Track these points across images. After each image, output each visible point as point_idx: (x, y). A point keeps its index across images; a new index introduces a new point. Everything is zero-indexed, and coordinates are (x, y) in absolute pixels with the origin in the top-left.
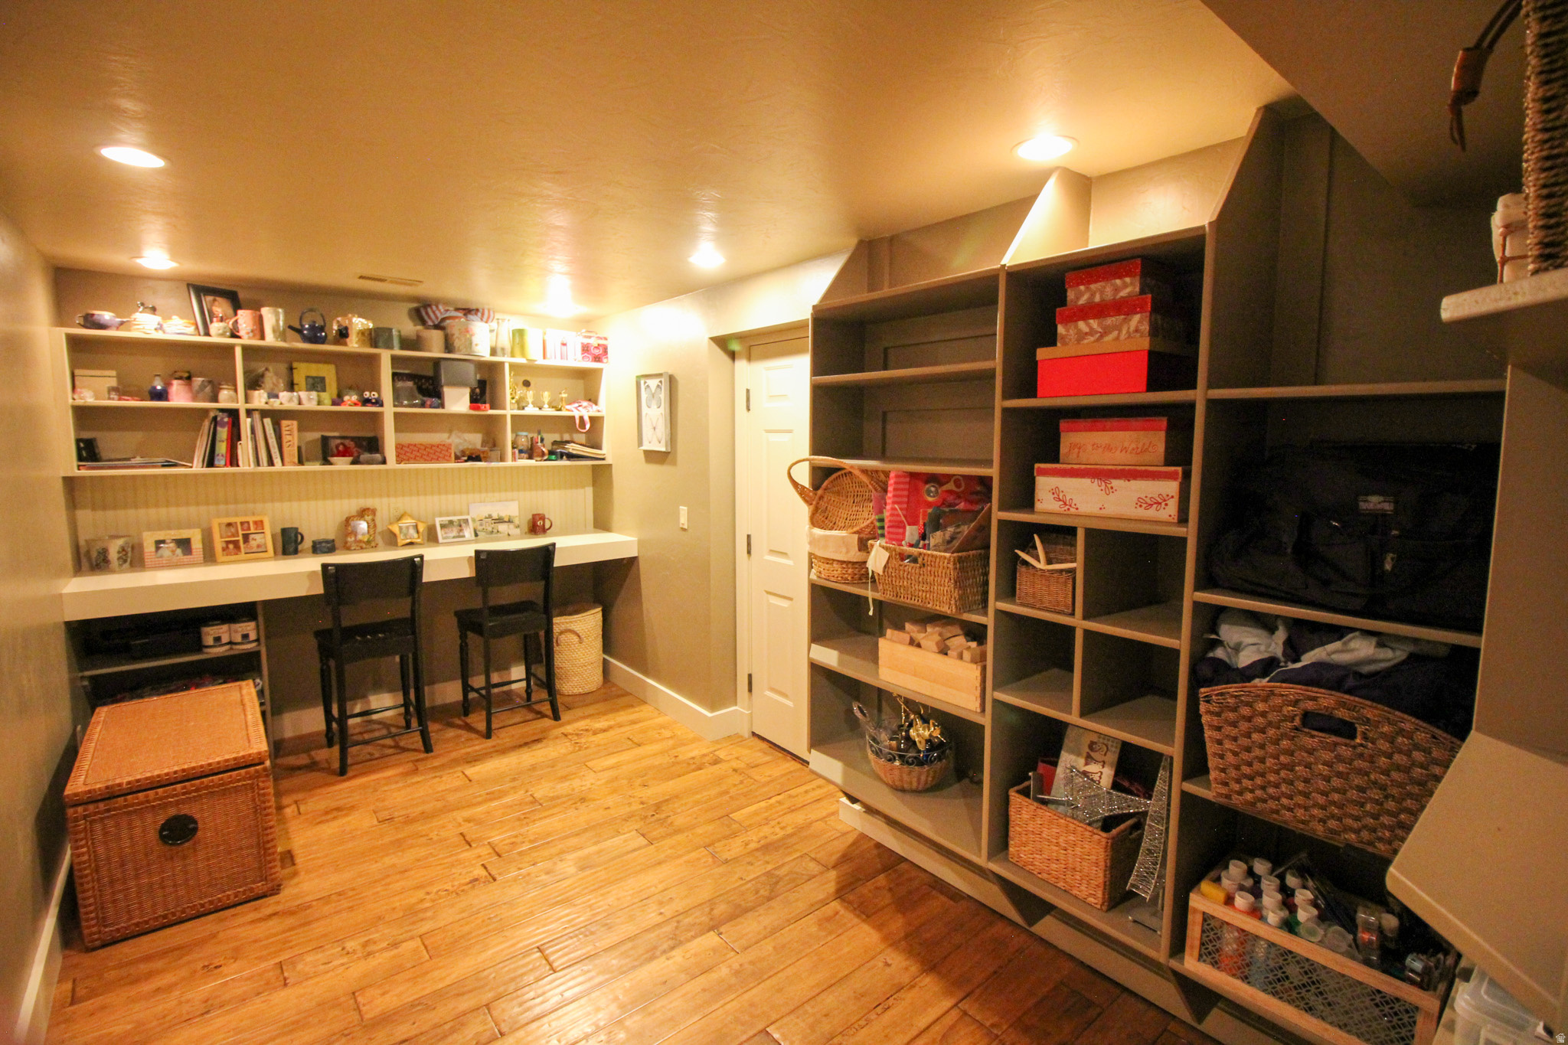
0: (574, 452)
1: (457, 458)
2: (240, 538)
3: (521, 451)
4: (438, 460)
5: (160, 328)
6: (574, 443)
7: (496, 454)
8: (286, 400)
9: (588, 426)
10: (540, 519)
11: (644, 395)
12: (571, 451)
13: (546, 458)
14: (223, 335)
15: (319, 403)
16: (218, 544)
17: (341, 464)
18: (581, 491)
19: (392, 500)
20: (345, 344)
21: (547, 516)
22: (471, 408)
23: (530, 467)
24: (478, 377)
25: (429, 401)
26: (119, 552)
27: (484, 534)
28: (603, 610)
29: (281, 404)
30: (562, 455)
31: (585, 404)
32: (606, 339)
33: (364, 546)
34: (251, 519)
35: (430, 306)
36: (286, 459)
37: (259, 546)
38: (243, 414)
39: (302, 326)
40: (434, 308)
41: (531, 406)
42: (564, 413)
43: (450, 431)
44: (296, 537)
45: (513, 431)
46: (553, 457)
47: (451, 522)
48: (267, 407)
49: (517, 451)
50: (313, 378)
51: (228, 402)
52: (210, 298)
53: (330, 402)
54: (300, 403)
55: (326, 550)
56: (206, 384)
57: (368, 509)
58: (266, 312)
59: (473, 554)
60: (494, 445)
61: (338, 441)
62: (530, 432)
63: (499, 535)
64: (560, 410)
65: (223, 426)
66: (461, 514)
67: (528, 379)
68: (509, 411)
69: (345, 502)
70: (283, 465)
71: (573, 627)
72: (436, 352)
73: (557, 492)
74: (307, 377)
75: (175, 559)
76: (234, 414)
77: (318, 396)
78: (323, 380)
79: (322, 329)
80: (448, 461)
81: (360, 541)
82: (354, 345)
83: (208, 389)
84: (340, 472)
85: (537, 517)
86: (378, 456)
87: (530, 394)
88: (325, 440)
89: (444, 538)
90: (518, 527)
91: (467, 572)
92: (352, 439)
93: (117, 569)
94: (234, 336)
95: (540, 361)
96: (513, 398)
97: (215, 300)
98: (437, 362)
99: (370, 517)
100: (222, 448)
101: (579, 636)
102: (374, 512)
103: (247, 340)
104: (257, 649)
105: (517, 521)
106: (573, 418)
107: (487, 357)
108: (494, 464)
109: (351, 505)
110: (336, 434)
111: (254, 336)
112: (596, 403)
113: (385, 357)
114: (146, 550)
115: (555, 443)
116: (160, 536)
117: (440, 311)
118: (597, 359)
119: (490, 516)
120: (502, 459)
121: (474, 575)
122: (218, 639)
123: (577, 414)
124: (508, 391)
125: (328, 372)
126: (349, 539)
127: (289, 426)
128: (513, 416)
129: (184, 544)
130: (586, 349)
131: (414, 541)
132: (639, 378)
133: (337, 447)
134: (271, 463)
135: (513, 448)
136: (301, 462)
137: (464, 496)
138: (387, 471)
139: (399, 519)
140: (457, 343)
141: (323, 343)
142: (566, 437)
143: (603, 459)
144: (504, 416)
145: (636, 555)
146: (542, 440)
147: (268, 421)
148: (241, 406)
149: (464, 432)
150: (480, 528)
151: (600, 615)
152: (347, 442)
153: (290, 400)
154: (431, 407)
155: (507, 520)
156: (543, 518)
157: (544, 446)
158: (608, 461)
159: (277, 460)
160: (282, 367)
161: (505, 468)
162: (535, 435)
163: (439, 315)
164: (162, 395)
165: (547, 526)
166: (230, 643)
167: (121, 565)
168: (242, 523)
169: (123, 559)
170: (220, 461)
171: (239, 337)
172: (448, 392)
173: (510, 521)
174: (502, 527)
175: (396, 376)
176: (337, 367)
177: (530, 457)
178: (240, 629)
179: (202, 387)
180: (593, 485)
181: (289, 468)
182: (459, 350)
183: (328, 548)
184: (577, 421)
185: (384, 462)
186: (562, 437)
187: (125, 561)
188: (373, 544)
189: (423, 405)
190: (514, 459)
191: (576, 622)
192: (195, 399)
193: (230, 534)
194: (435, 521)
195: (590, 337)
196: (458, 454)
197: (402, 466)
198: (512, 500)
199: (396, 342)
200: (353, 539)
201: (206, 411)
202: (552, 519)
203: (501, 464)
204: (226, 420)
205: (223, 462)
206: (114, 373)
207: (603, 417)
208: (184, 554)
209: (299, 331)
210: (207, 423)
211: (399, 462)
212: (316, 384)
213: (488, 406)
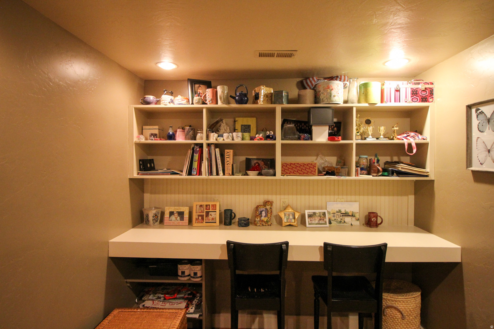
0: (403, 170)
1: (320, 173)
2: (205, 214)
3: (362, 169)
4: (307, 174)
5: (172, 101)
6: (402, 163)
7: (345, 170)
8: (226, 138)
9: (415, 151)
10: (374, 217)
11: (475, 122)
12: (400, 169)
13: (380, 174)
14: (198, 103)
15: (243, 139)
16: (195, 216)
17: (253, 175)
18: (405, 198)
19: (282, 196)
20: (257, 103)
21: (379, 215)
22: (329, 139)
23: (368, 181)
24: (335, 120)
25: (302, 136)
26: (153, 217)
27: (335, 222)
28: (422, 295)
29: (224, 140)
30: (392, 173)
31: (412, 134)
32: (432, 84)
33: (264, 224)
34: (211, 203)
35: (308, 78)
36: (226, 172)
37: (213, 219)
38: (205, 146)
39: (236, 94)
40: (311, 79)
41: (370, 137)
42: (396, 141)
43: (317, 156)
44: (231, 215)
45: (357, 155)
46: (386, 174)
47: (315, 213)
48: (216, 142)
49: (359, 169)
50: (245, 126)
51: (200, 140)
52: (197, 86)
53: (249, 139)
54: (233, 140)
55: (243, 225)
56: (190, 130)
57: (269, 201)
58: (219, 89)
59: (323, 245)
60: (344, 164)
61: (255, 161)
62: (369, 156)
63: (345, 224)
64: (393, 139)
65: (196, 153)
66: (322, 209)
67: (369, 118)
68: (355, 141)
69: (258, 196)
70: (224, 174)
71: (396, 305)
72: (308, 104)
73: (387, 197)
74: (242, 125)
75: (176, 223)
76: (201, 146)
77: (243, 135)
78: (249, 126)
79: (246, 95)
80: (314, 175)
81: (263, 221)
82: (262, 103)
83: (191, 133)
84: (252, 180)
85: (372, 215)
86: (271, 171)
87: (370, 129)
88: (248, 161)
89: (309, 224)
90: (358, 220)
91: (317, 257)
92: (263, 160)
93: (152, 225)
94: (204, 103)
95: (379, 104)
96: (358, 133)
97: (200, 86)
98: (308, 110)
99: (269, 207)
100: (195, 165)
101: (401, 313)
102: (271, 203)
103: (210, 105)
104: (200, 282)
105: (357, 216)
106: (403, 144)
107: (342, 105)
108: (343, 178)
109: (259, 199)
110: (255, 157)
111: (212, 102)
112: (421, 133)
113: (279, 109)
114: (165, 216)
115: (386, 163)
116: (172, 209)
117: (314, 80)
118: (424, 99)
119: (340, 211)
120: (349, 174)
121: (322, 260)
122: (183, 273)
123: (406, 141)
124: (355, 127)
125: (252, 122)
126: (257, 219)
127: (229, 153)
128: (357, 144)
129: (181, 214)
130: (414, 93)
131: (292, 224)
132: (469, 107)
133: (255, 164)
134: (218, 174)
135: (357, 166)
136: (233, 174)
137: (324, 197)
138: (276, 180)
139: (285, 209)
140: (322, 97)
141: (246, 103)
142: (395, 159)
143: (427, 176)
144: (352, 144)
145: (460, 261)
146: (378, 161)
147: (217, 150)
148: (204, 142)
149: (325, 156)
150: (333, 218)
151: (419, 300)
152: (259, 162)
153: (228, 138)
154: (304, 139)
155: (350, 214)
156: (376, 216)
157: (379, 166)
158: (432, 177)
159: (221, 172)
160: (231, 121)
161: (351, 180)
162: (373, 158)
163: (313, 82)
164: (172, 137)
165: (379, 222)
166: (189, 275)
167: (154, 223)
168: (206, 206)
169: (155, 220)
170: (194, 172)
171: (206, 104)
172: (315, 129)
173: (353, 216)
174: (347, 219)
175: (284, 122)
176: (257, 119)
177: (369, 174)
178: (193, 269)
179: (188, 132)
180: (415, 194)
181: (226, 177)
182: (323, 101)
183: (245, 224)
184: (406, 147)
185: (275, 175)
186: (392, 159)
187: (157, 221)
188: (269, 224)
189: (299, 139)
190: (357, 174)
191: (399, 301)
192: (186, 139)
193: (200, 211)
194: (305, 212)
195: (419, 84)
196: (321, 170)
197: (285, 177)
198: (355, 201)
199: (284, 100)
200: (259, 219)
201: (190, 144)
202: (382, 216)
203: (348, 178)
204: (198, 149)
205: (195, 173)
206: (157, 127)
207: (427, 144)
208: (181, 220)
209: (234, 98)
210: (190, 152)
211: (283, 174)
212: (246, 129)
213: (340, 137)
